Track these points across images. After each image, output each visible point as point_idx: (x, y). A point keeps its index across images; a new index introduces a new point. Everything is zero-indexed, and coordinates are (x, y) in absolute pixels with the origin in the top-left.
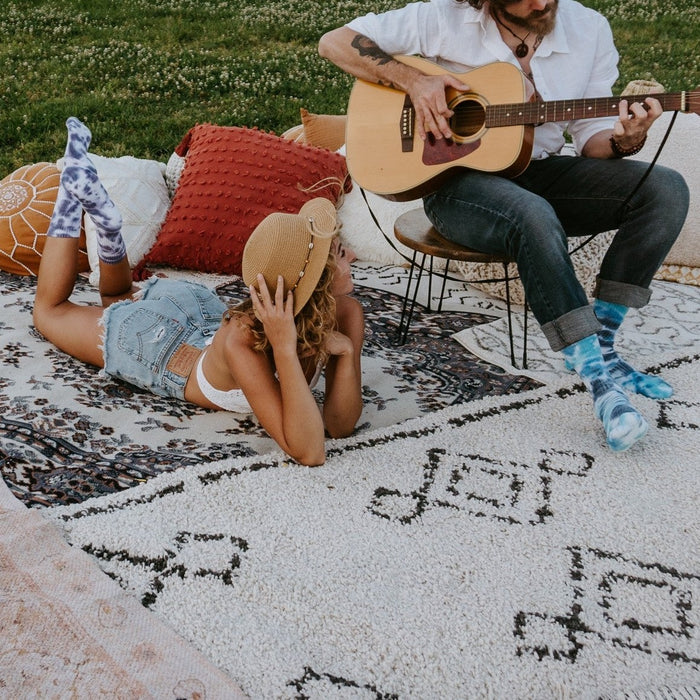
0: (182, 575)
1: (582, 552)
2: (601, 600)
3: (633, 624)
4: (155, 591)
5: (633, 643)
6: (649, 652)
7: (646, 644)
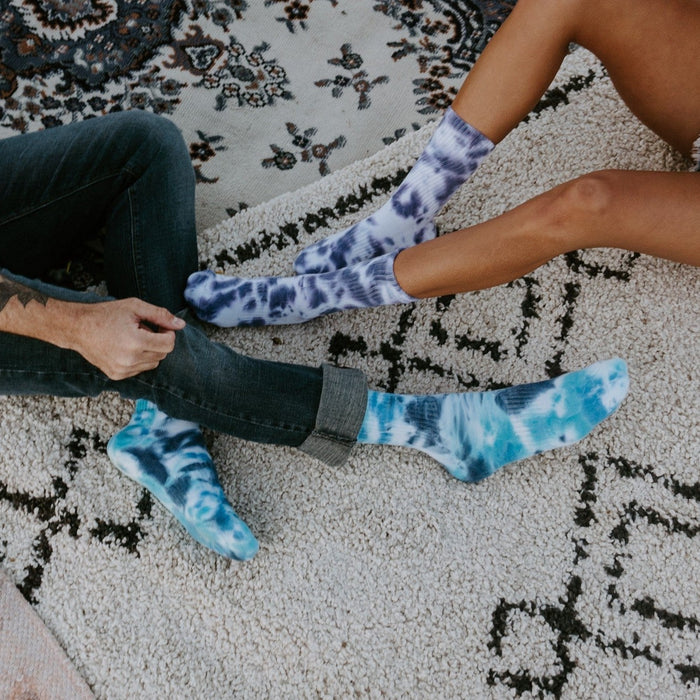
0: (73, 533)
1: (598, 466)
2: (611, 562)
3: (645, 608)
4: (41, 562)
5: (640, 646)
6: (658, 662)
7: (658, 648)
